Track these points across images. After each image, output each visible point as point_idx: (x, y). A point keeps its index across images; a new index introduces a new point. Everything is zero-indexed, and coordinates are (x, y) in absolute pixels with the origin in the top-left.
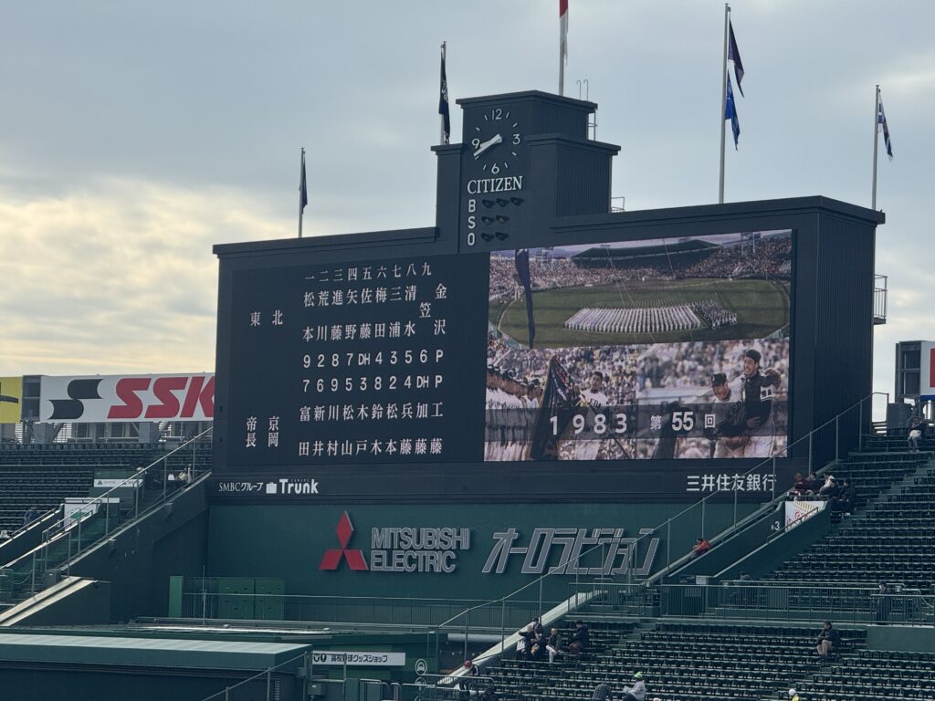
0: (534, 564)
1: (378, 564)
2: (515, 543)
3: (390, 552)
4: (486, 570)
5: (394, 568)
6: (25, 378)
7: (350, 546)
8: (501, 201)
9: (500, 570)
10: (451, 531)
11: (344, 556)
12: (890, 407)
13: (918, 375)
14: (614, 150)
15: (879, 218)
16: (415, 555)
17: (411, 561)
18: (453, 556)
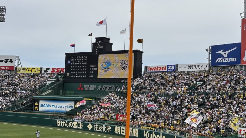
0: (103, 89)
1: (84, 89)
2: (101, 87)
3: (86, 88)
4: (98, 90)
5: (86, 90)
6: (41, 68)
7: (81, 87)
8: (100, 49)
9: (99, 90)
10: (93, 86)
11: (80, 89)
12: (144, 73)
13: (147, 70)
14: (112, 44)
15: (143, 52)
16: (89, 88)
17: (88, 89)
18: (94, 88)
